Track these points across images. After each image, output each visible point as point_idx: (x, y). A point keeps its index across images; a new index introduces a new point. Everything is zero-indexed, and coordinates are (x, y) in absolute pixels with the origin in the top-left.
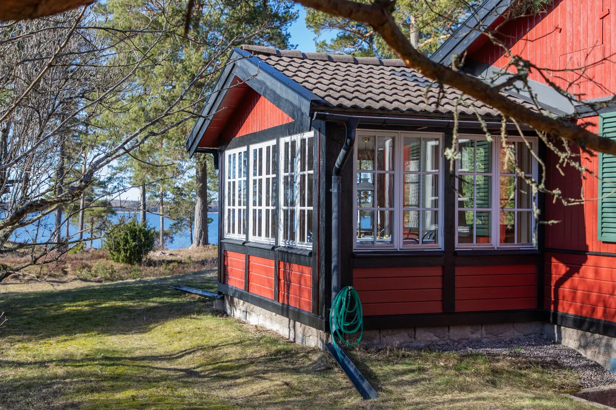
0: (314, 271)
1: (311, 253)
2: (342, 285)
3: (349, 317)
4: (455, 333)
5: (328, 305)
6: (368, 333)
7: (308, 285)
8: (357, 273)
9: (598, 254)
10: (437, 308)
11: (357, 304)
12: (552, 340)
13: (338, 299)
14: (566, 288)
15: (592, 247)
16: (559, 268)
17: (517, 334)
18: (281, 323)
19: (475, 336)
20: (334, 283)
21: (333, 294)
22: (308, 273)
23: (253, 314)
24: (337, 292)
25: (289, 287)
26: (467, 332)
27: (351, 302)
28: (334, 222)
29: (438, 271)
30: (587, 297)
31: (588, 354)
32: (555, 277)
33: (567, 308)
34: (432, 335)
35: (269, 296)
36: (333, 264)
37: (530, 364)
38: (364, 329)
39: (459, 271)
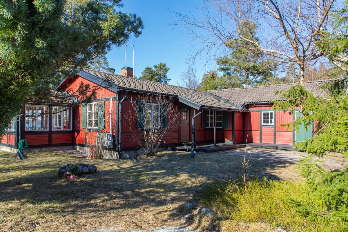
0: (15, 136)
1: (14, 132)
2: (22, 138)
3: (23, 146)
4: (52, 148)
5: (18, 142)
6: (29, 149)
7: (14, 140)
8: (26, 136)
9: (82, 131)
10: (48, 143)
11: (26, 143)
12: (75, 149)
13: (21, 142)
14: (77, 138)
15: (81, 130)
16: (76, 134)
17: (67, 148)
18: (9, 149)
19: (57, 149)
20: (19, 138)
21: (19, 141)
22: (14, 136)
23: (3, 148)
24: (20, 140)
25: (10, 140)
26: (55, 148)
27: (24, 142)
28: (19, 125)
29: (48, 135)
30: (80, 139)
31: (81, 151)
32: (76, 136)
33: (77, 142)
34: (46, 149)
35: (6, 143)
36: (19, 134)
37: (66, 153)
38: (28, 148)
39: (52, 135)
